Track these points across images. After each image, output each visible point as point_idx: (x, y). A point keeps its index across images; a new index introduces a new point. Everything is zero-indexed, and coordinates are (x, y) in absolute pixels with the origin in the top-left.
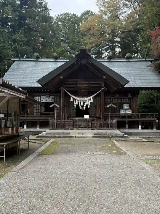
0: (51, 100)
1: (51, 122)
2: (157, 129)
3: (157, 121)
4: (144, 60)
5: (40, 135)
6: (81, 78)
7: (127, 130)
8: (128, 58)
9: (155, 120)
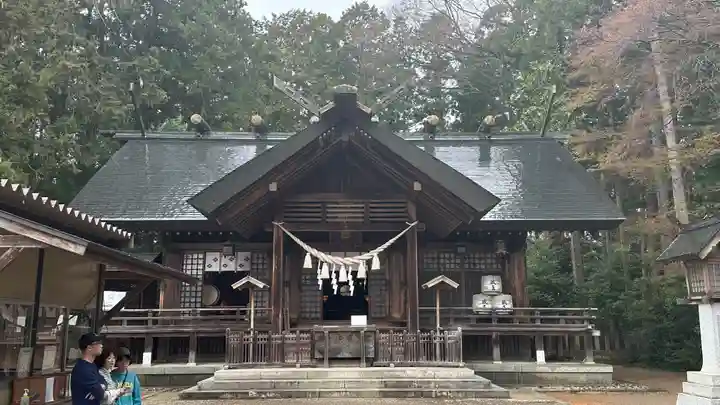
0: (241, 266)
1: (233, 340)
2: (598, 361)
3: (597, 333)
5: (193, 389)
6: (339, 192)
7: (497, 365)
9: (589, 332)
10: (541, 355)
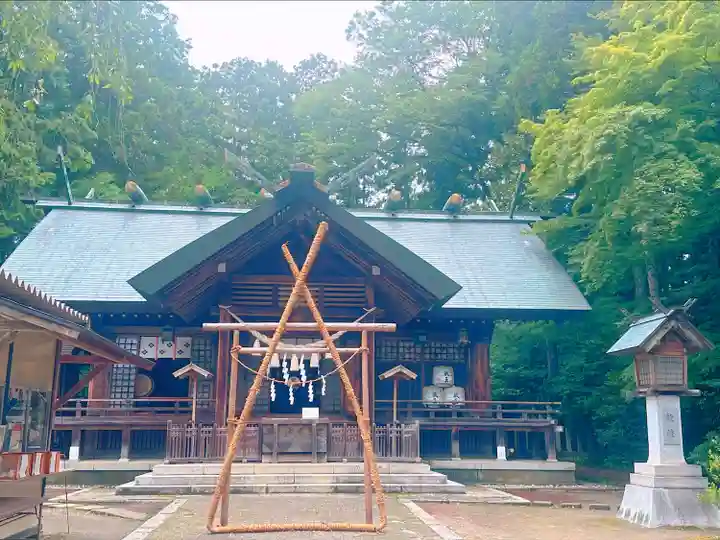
0: (180, 352)
1: (174, 432)
4: (507, 218)
5: (130, 485)
7: (456, 463)
10: (501, 450)
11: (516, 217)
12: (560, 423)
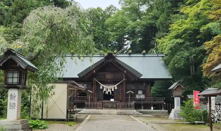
0: (85, 87)
1: (86, 103)
2: (165, 109)
3: (165, 103)
4: (157, 55)
5: (80, 112)
7: (142, 110)
8: (144, 54)
9: (163, 103)
10: (152, 108)
11: (159, 55)
12: (165, 102)
